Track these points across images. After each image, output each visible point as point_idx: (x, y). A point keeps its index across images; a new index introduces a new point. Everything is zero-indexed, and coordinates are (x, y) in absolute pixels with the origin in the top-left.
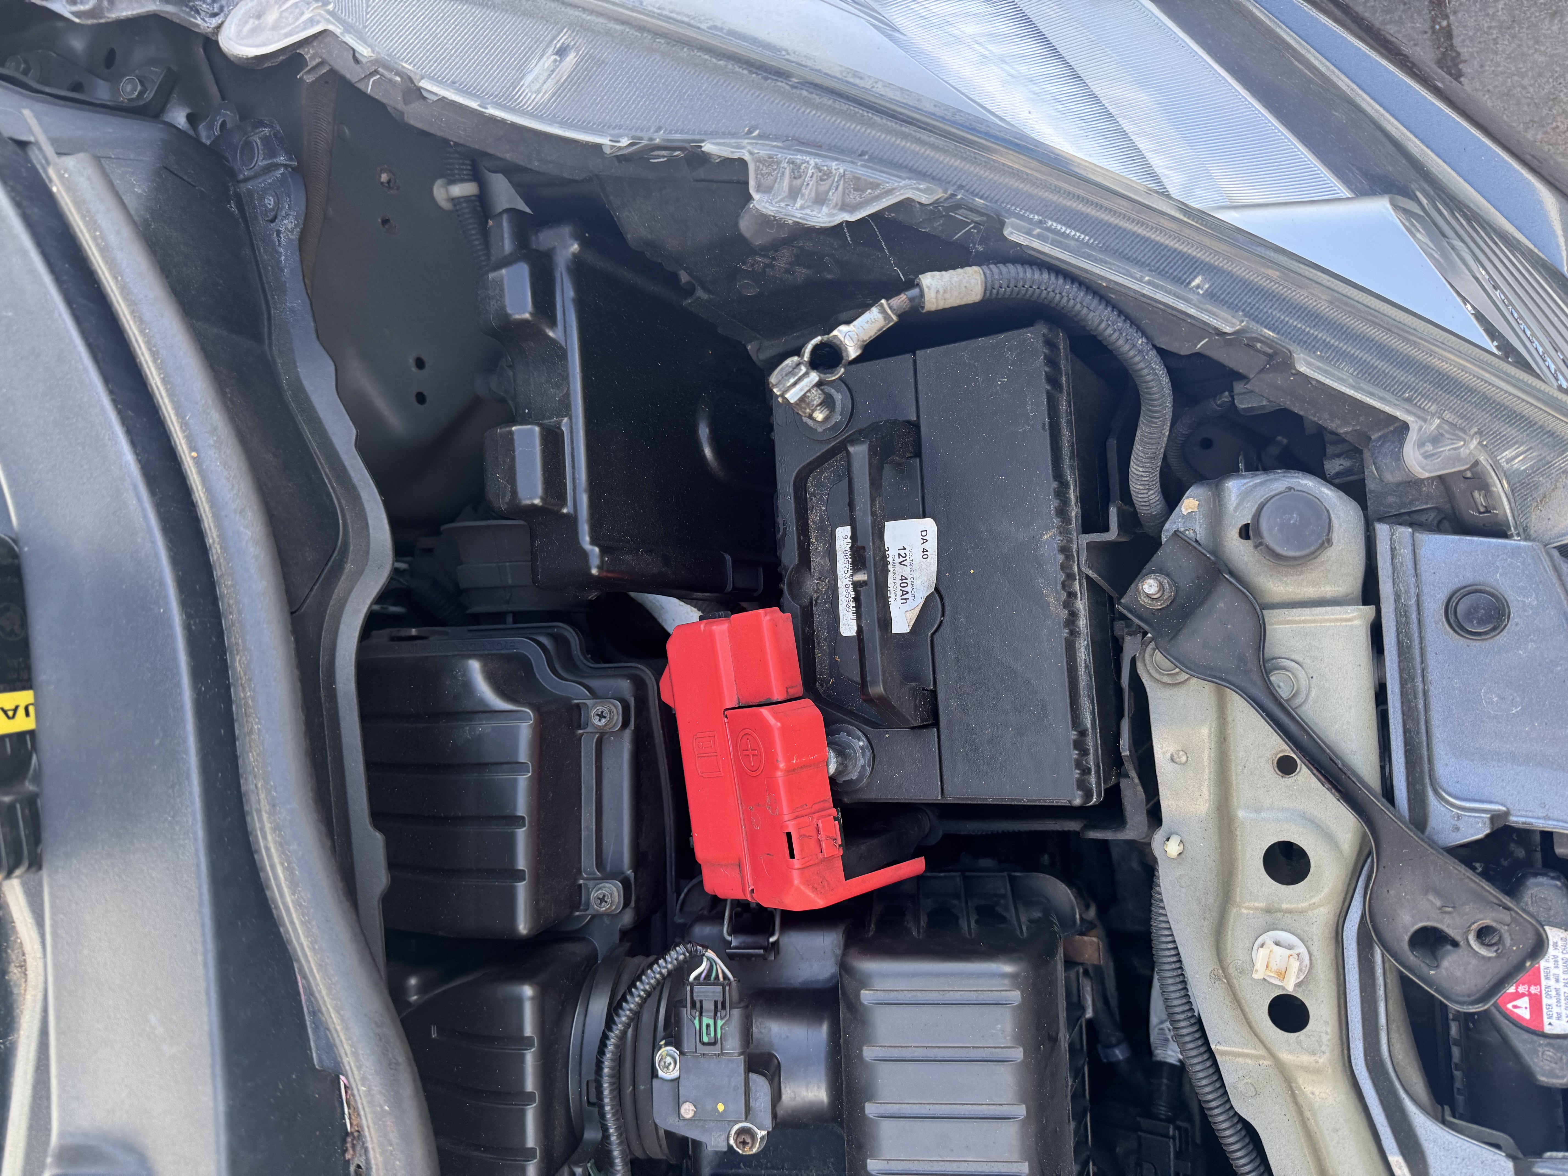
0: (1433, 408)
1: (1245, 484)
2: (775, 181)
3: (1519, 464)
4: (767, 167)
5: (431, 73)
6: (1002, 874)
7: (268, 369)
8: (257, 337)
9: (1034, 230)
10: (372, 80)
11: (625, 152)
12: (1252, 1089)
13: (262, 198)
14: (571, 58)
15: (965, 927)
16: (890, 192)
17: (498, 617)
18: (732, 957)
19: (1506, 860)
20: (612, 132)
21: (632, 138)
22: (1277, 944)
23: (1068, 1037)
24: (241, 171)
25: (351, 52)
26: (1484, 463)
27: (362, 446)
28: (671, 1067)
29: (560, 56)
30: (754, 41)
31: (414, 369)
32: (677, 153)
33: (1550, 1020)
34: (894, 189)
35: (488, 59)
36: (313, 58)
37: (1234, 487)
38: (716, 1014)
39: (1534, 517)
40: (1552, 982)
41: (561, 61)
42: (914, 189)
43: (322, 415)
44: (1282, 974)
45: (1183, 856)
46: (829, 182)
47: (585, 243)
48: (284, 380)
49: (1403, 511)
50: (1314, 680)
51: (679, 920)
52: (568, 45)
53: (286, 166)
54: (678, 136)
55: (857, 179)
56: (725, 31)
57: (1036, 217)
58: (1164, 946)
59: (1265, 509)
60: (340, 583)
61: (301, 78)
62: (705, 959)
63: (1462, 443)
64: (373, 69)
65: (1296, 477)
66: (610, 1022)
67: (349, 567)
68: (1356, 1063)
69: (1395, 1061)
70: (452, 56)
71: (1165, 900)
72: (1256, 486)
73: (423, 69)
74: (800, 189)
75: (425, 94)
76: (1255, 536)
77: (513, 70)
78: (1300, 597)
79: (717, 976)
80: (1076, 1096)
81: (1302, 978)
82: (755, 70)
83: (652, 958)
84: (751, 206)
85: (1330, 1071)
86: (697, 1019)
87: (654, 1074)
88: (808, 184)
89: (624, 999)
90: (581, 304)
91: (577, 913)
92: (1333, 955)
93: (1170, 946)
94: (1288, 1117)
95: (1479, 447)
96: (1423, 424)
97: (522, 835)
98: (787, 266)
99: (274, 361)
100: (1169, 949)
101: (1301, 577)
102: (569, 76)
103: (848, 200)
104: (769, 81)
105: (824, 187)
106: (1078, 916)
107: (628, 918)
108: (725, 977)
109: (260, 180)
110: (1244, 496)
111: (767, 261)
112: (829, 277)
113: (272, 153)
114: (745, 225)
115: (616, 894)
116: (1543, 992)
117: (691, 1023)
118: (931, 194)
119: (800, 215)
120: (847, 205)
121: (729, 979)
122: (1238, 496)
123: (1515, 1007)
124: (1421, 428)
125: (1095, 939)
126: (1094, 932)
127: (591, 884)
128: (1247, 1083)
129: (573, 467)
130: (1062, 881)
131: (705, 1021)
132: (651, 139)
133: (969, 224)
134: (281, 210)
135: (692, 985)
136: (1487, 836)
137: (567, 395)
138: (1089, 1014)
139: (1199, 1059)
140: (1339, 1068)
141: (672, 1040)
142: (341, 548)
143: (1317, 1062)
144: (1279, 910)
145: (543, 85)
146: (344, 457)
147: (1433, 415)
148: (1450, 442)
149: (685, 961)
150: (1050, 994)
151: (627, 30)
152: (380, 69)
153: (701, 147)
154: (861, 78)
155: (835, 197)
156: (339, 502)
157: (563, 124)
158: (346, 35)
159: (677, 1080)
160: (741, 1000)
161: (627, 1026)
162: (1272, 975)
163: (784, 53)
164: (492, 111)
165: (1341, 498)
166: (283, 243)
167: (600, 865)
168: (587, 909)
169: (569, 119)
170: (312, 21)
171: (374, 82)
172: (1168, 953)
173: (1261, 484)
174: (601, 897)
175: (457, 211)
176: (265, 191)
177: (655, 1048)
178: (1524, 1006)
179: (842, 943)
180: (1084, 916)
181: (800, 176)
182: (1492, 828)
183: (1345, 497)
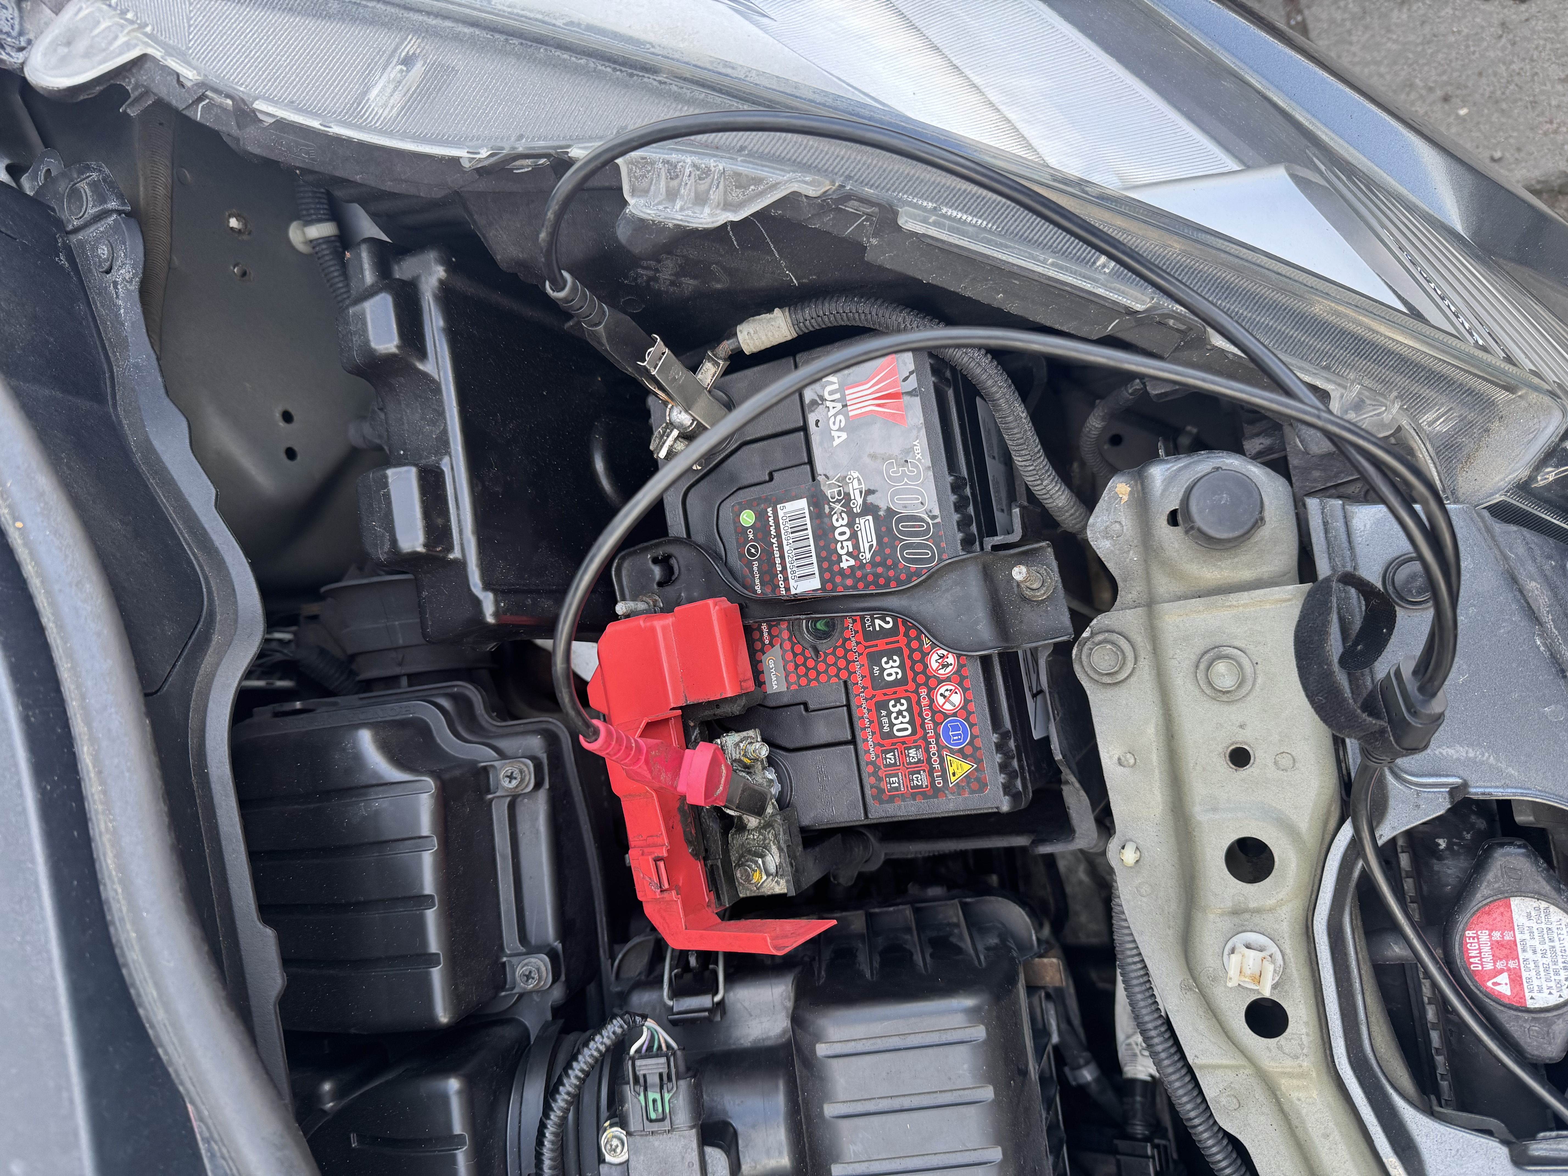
0: (1352, 376)
1: (1169, 469)
2: (651, 183)
3: (1441, 427)
4: (641, 169)
5: (266, 93)
6: (952, 902)
7: (114, 430)
8: (99, 397)
9: (930, 218)
10: (200, 106)
11: (486, 163)
12: (1235, 1101)
13: (94, 248)
14: (418, 68)
15: (921, 963)
16: (774, 187)
17: (391, 681)
18: (674, 1023)
19: (1468, 833)
20: (470, 144)
21: (492, 149)
22: (1248, 947)
23: (1037, 1067)
24: (69, 221)
25: (175, 76)
26: (1407, 427)
27: (222, 506)
28: (619, 1150)
29: (406, 65)
30: (615, 35)
31: (282, 424)
32: (542, 161)
33: (1531, 994)
34: (778, 183)
35: (328, 74)
36: (136, 88)
37: (1158, 473)
38: (661, 1088)
39: (1461, 479)
40: (1529, 955)
41: (408, 71)
42: (799, 181)
43: (176, 477)
44: (1258, 978)
45: (1141, 863)
46: (709, 180)
47: (451, 268)
48: (132, 440)
49: (1329, 485)
50: (1259, 666)
51: (616, 989)
52: (414, 53)
53: (119, 212)
54: (542, 143)
55: (737, 175)
56: (583, 26)
57: (930, 204)
58: (1130, 960)
59: (1194, 491)
60: (207, 656)
61: (125, 112)
62: (645, 1029)
63: (1384, 408)
64: (200, 92)
65: (1222, 457)
66: (547, 1108)
67: (216, 638)
68: (1339, 1062)
69: (1378, 1055)
70: (287, 73)
71: (1126, 912)
72: (1180, 470)
73: (256, 89)
74: (679, 190)
75: (261, 116)
76: (1185, 521)
77: (356, 84)
78: (1235, 580)
79: (660, 1047)
80: (1051, 1129)
81: (1277, 979)
82: (618, 67)
83: (588, 1033)
84: (627, 211)
85: (1314, 1074)
86: (642, 1094)
87: (601, 1160)
88: (686, 184)
89: (560, 1082)
90: (453, 335)
91: (503, 994)
92: (1305, 951)
93: (1137, 959)
94: (1274, 1126)
95: (1401, 412)
96: (1344, 391)
97: (431, 916)
98: (672, 278)
99: (120, 422)
100: (1135, 963)
101: (1236, 560)
102: (418, 87)
103: (730, 198)
104: (635, 78)
105: (703, 186)
106: (1034, 938)
107: (557, 994)
108: (668, 1046)
109: (92, 230)
110: (1169, 481)
111: (650, 273)
112: (719, 286)
113: (102, 200)
114: (623, 233)
115: (543, 969)
116: (1522, 966)
117: (635, 1100)
118: (819, 186)
119: (680, 217)
120: (731, 205)
121: (673, 1049)
122: (1163, 482)
123: (1495, 984)
124: (1342, 396)
125: (1054, 960)
126: (1053, 951)
127: (514, 960)
128: (1228, 1096)
129: (458, 508)
130: (1015, 902)
131: (651, 1096)
132: (514, 148)
133: (860, 216)
134: (117, 260)
135: (633, 1059)
136: (1449, 810)
137: (445, 432)
138: (1055, 1039)
139: (1177, 1076)
140: (1324, 1070)
141: (617, 1120)
142: (206, 618)
143: (1301, 1066)
144: (1246, 911)
145: (389, 98)
146: (203, 520)
147: (1352, 382)
148: (1371, 408)
149: (624, 1034)
150: (1016, 1024)
151: (477, 33)
152: (208, 93)
153: (567, 153)
154: (733, 68)
155: (715, 196)
156: (202, 570)
157: (414, 138)
158: (167, 57)
159: (628, 1161)
160: (688, 1069)
161: (566, 1111)
162: (1247, 980)
163: (648, 46)
164: (336, 130)
165: (1269, 475)
166: (121, 295)
167: (523, 938)
168: (513, 988)
169: (421, 133)
170: (128, 46)
171: (203, 107)
172: (1134, 967)
173: (1185, 467)
174: (527, 973)
175: (317, 253)
176: (97, 240)
177: (599, 1130)
178: (1503, 982)
179: (792, 995)
180: (1039, 935)
181: (677, 176)
182: (1451, 802)
183: (1273, 473)
